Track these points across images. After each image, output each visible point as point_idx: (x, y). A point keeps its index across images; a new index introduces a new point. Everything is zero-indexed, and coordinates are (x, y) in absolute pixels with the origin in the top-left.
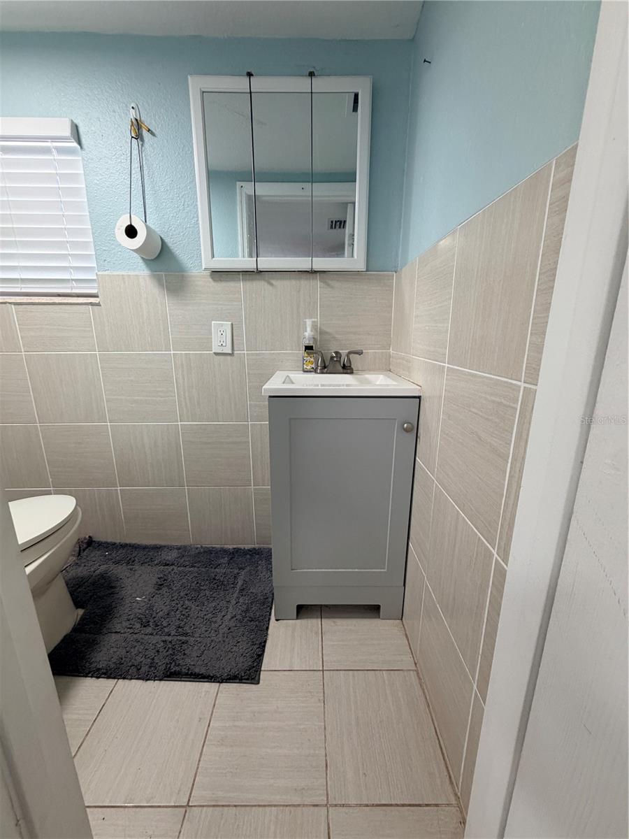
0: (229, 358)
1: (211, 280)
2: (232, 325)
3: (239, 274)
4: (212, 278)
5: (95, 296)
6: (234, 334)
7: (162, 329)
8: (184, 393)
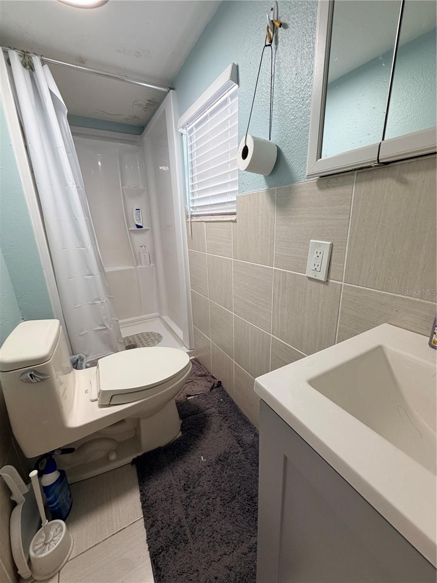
0: (322, 285)
1: (317, 188)
2: (332, 245)
3: (353, 174)
4: (318, 186)
5: (235, 214)
6: (333, 258)
7: (269, 245)
8: (278, 309)
